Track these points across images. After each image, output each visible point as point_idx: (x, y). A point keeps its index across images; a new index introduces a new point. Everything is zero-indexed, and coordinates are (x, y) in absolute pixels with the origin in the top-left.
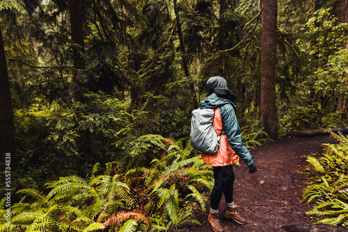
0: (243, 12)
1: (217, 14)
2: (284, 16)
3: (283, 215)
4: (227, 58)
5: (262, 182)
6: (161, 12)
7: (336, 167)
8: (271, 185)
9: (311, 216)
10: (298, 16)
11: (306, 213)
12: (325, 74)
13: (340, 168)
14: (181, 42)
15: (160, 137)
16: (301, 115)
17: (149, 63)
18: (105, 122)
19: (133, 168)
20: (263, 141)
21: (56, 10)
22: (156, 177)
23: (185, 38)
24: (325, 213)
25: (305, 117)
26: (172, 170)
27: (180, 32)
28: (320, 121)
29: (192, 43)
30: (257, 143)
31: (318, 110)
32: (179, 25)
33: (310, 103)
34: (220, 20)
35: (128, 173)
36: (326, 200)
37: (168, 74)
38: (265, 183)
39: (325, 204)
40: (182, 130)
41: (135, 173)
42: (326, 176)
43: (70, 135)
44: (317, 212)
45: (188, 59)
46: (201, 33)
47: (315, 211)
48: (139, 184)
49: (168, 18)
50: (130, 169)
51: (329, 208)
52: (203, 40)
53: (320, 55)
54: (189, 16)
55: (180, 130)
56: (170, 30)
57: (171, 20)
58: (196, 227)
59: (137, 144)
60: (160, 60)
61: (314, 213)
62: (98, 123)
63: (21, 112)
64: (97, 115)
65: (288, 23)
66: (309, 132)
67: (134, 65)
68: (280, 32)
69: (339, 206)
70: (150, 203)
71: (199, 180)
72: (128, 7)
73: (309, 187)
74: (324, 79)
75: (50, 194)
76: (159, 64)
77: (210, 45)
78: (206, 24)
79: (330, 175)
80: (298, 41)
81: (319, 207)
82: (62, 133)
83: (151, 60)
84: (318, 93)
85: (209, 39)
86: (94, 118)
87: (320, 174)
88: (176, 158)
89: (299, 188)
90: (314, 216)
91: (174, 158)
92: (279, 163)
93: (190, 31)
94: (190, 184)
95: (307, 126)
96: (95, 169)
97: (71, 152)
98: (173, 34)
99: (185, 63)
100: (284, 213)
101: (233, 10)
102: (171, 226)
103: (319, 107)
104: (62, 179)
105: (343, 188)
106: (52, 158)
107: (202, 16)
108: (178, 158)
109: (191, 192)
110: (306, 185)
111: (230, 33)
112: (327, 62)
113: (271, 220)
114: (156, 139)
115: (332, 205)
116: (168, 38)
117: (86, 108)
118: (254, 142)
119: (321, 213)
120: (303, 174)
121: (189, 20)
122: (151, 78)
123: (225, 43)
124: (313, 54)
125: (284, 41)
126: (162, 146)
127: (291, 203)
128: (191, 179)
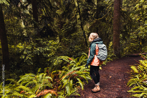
0: (107, 2)
1: (96, 3)
2: (126, 4)
3: (117, 92)
4: (99, 23)
5: (110, 77)
6: (71, 3)
7: (144, 71)
8: (114, 78)
9: (130, 93)
10: (132, 3)
11: (128, 91)
12: (143, 29)
13: (145, 71)
14: (80, 16)
15: (67, 57)
16: (132, 47)
17: (66, 25)
18: (44, 51)
19: (55, 70)
20: (114, 59)
21: (27, 4)
22: (64, 74)
23: (82, 14)
24: (136, 92)
25: (134, 48)
26: (71, 71)
27: (79, 12)
28: (141, 50)
29: (85, 16)
30: (111, 59)
31: (140, 45)
32: (79, 9)
33: (136, 42)
34: (97, 6)
35: (53, 72)
36: (137, 86)
37: (75, 30)
38: (111, 77)
39: (137, 87)
40: (78, 54)
41: (56, 72)
42: (139, 75)
43: (29, 56)
44: (133, 91)
45: (83, 23)
46: (89, 12)
47: (132, 91)
48: (57, 77)
49: (74, 6)
50: (54, 70)
51: (138, 89)
52: (90, 15)
53: (141, 21)
54: (83, 4)
55: (77, 54)
56: (75, 11)
57: (76, 6)
58: (78, 97)
59: (57, 60)
60: (71, 24)
61: (131, 91)
62: (41, 51)
63: (14, 46)
64: (41, 48)
65: (128, 7)
66: (136, 54)
67: (61, 26)
68: (122, 10)
69: (142, 89)
70: (61, 85)
71: (82, 76)
72: (57, 2)
73: (131, 79)
74: (143, 31)
75: (19, 81)
76: (70, 26)
77: (93, 17)
78: (91, 8)
79: (141, 74)
80: (131, 15)
81: (134, 89)
82: (26, 55)
83: (67, 24)
84: (140, 37)
85: (92, 14)
86: (40, 49)
87: (137, 74)
88: (73, 66)
89: (126, 80)
90: (131, 93)
91: (72, 66)
92: (120, 68)
93: (84, 11)
94: (78, 77)
95: (135, 52)
96: (39, 71)
97: (30, 63)
98: (76, 13)
99: (82, 25)
100: (118, 91)
101: (103, 2)
102: (67, 96)
103: (141, 44)
104: (26, 75)
105: (145, 81)
106: (24, 65)
107: (89, 4)
108: (74, 66)
109: (78, 81)
110: (130, 78)
111: (101, 11)
112: (144, 23)
113: (112, 94)
114: (65, 58)
115: (139, 88)
116: (74, 14)
117: (37, 45)
118: (110, 59)
119: (135, 92)
120: (129, 74)
121: (83, 7)
122: (67, 32)
123: (99, 16)
124: (138, 20)
125: (124, 15)
126: (68, 61)
127: (122, 86)
128: (78, 76)
